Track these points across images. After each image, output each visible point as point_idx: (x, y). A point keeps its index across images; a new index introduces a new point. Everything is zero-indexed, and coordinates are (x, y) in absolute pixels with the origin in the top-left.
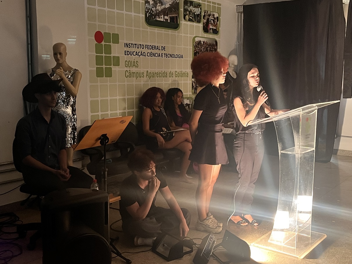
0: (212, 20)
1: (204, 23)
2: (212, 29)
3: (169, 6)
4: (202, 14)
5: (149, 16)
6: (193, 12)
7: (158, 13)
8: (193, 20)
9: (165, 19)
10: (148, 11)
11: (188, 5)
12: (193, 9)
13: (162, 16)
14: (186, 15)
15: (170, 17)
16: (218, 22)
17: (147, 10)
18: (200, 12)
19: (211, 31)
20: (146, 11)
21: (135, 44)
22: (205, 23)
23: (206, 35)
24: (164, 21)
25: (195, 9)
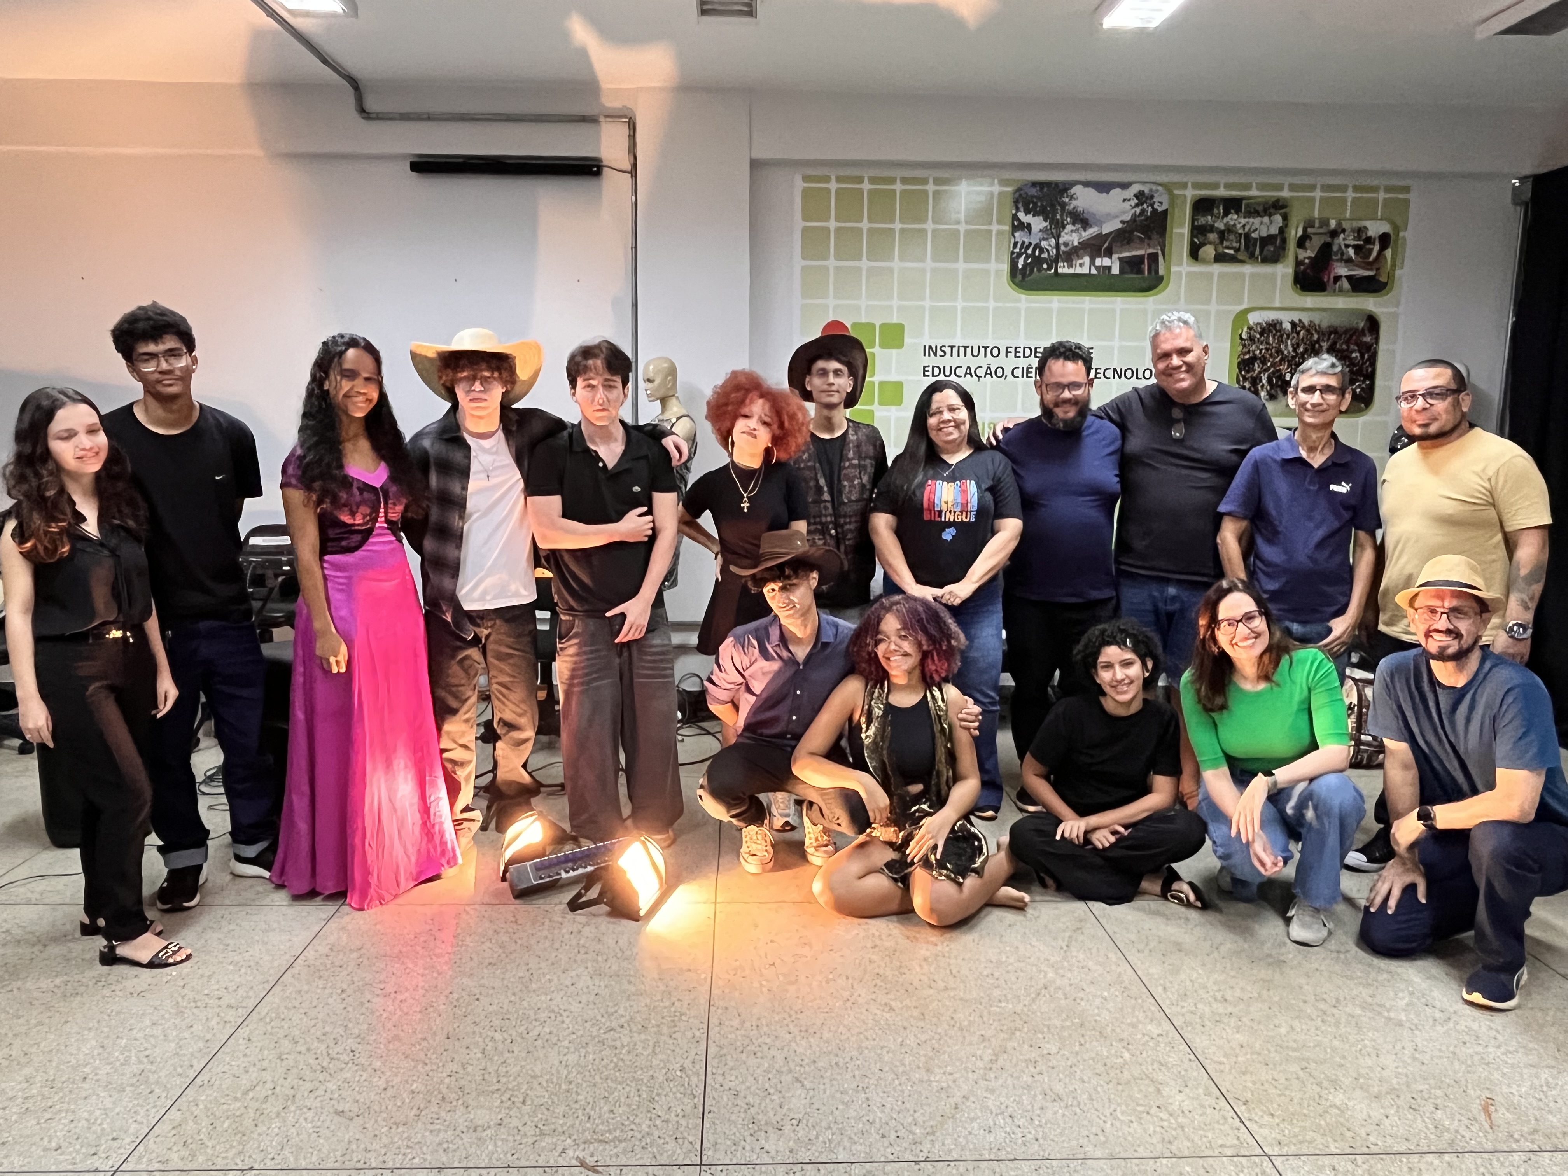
0: (1347, 246)
1: (1298, 263)
2: (1349, 278)
3: (1120, 226)
4: (1293, 232)
5: (1025, 265)
6: (1241, 231)
7: (1064, 252)
8: (1240, 256)
9: (1097, 268)
10: (1025, 252)
11: (1216, 211)
12: (1243, 221)
13: (1087, 260)
14: (1203, 244)
15: (1120, 259)
16: (1388, 253)
17: (1017, 250)
18: (1282, 230)
19: (1346, 285)
20: (1013, 253)
21: (966, 347)
22: (1307, 261)
23: (1311, 300)
24: (1094, 271)
25: (1251, 220)
